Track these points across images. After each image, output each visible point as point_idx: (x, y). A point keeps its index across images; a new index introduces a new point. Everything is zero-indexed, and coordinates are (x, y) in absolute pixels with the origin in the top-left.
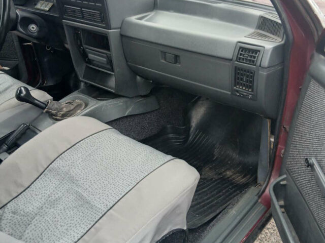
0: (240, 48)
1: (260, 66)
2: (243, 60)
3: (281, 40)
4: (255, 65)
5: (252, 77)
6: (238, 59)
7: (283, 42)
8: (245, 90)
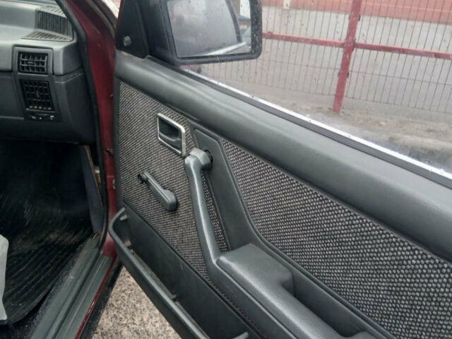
0: (20, 53)
1: (53, 74)
2: (29, 69)
3: (71, 39)
4: (46, 74)
5: (47, 90)
6: (21, 69)
7: (75, 41)
8: (42, 109)
